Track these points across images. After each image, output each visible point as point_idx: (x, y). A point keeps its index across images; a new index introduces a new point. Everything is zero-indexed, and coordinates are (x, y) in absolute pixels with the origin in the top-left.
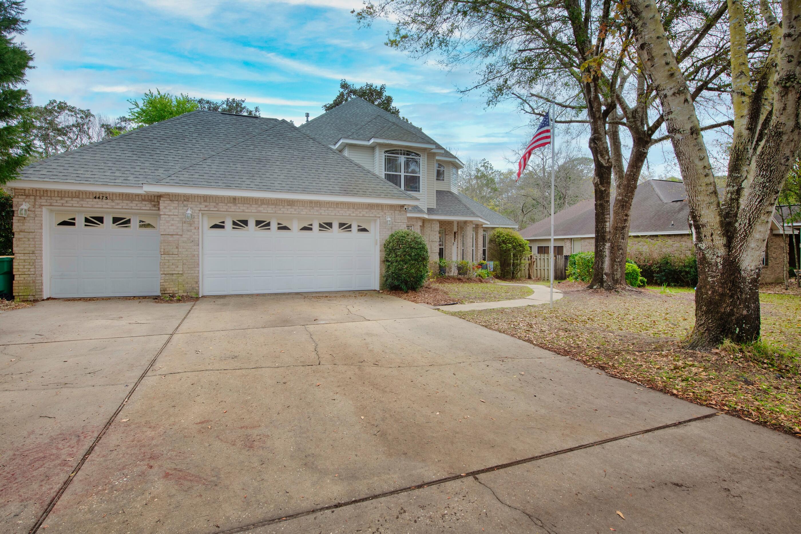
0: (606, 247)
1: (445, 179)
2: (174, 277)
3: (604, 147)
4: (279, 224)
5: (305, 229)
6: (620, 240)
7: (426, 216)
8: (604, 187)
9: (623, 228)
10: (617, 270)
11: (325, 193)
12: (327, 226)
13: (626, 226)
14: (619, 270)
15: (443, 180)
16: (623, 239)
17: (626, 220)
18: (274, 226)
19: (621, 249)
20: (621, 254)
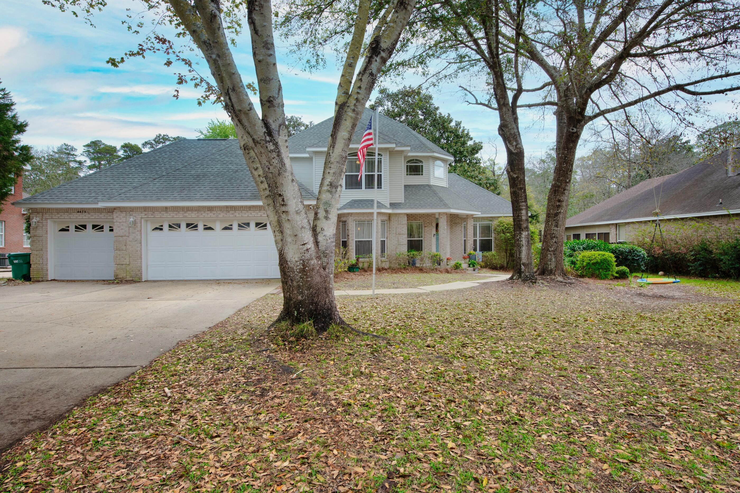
0: (523, 236)
1: (424, 173)
2: (123, 267)
3: (511, 134)
4: (205, 225)
5: (226, 228)
6: (553, 228)
7: (390, 211)
8: (515, 174)
9: (557, 214)
10: (551, 259)
11: (236, 199)
12: (244, 226)
13: (560, 212)
14: (554, 260)
15: (422, 174)
16: (557, 226)
17: (559, 206)
18: (201, 227)
19: (555, 237)
20: (555, 242)
